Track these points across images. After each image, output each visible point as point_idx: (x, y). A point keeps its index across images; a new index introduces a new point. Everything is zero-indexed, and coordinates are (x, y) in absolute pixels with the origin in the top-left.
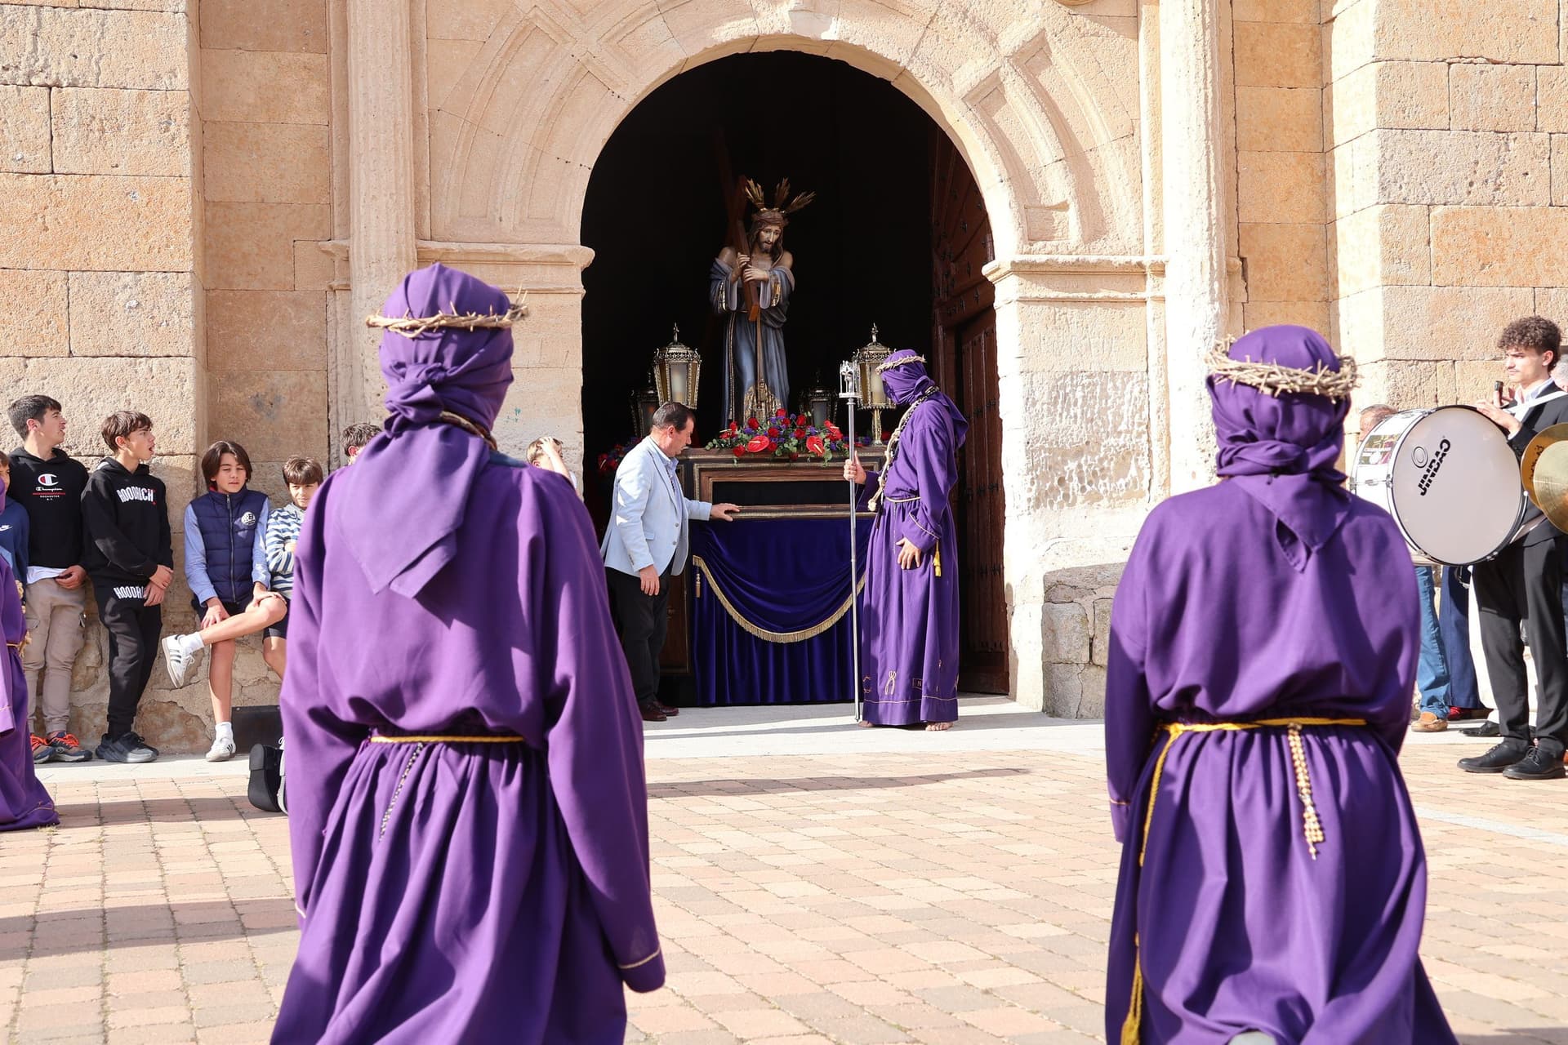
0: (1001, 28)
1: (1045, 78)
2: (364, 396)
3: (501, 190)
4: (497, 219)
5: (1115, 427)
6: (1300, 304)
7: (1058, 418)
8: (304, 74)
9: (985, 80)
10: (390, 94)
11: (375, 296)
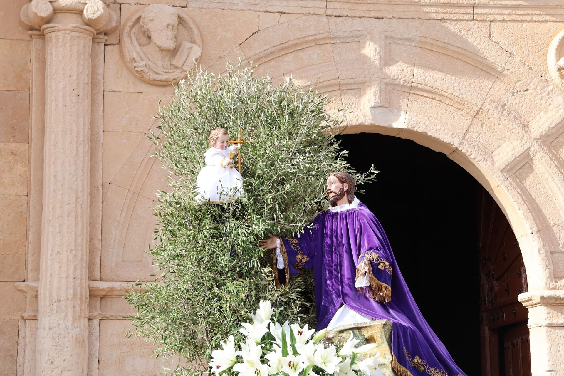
0: (531, 118)
4: (150, 263)
8: (11, 158)
9: (518, 157)
10: (74, 176)
11: (55, 327)
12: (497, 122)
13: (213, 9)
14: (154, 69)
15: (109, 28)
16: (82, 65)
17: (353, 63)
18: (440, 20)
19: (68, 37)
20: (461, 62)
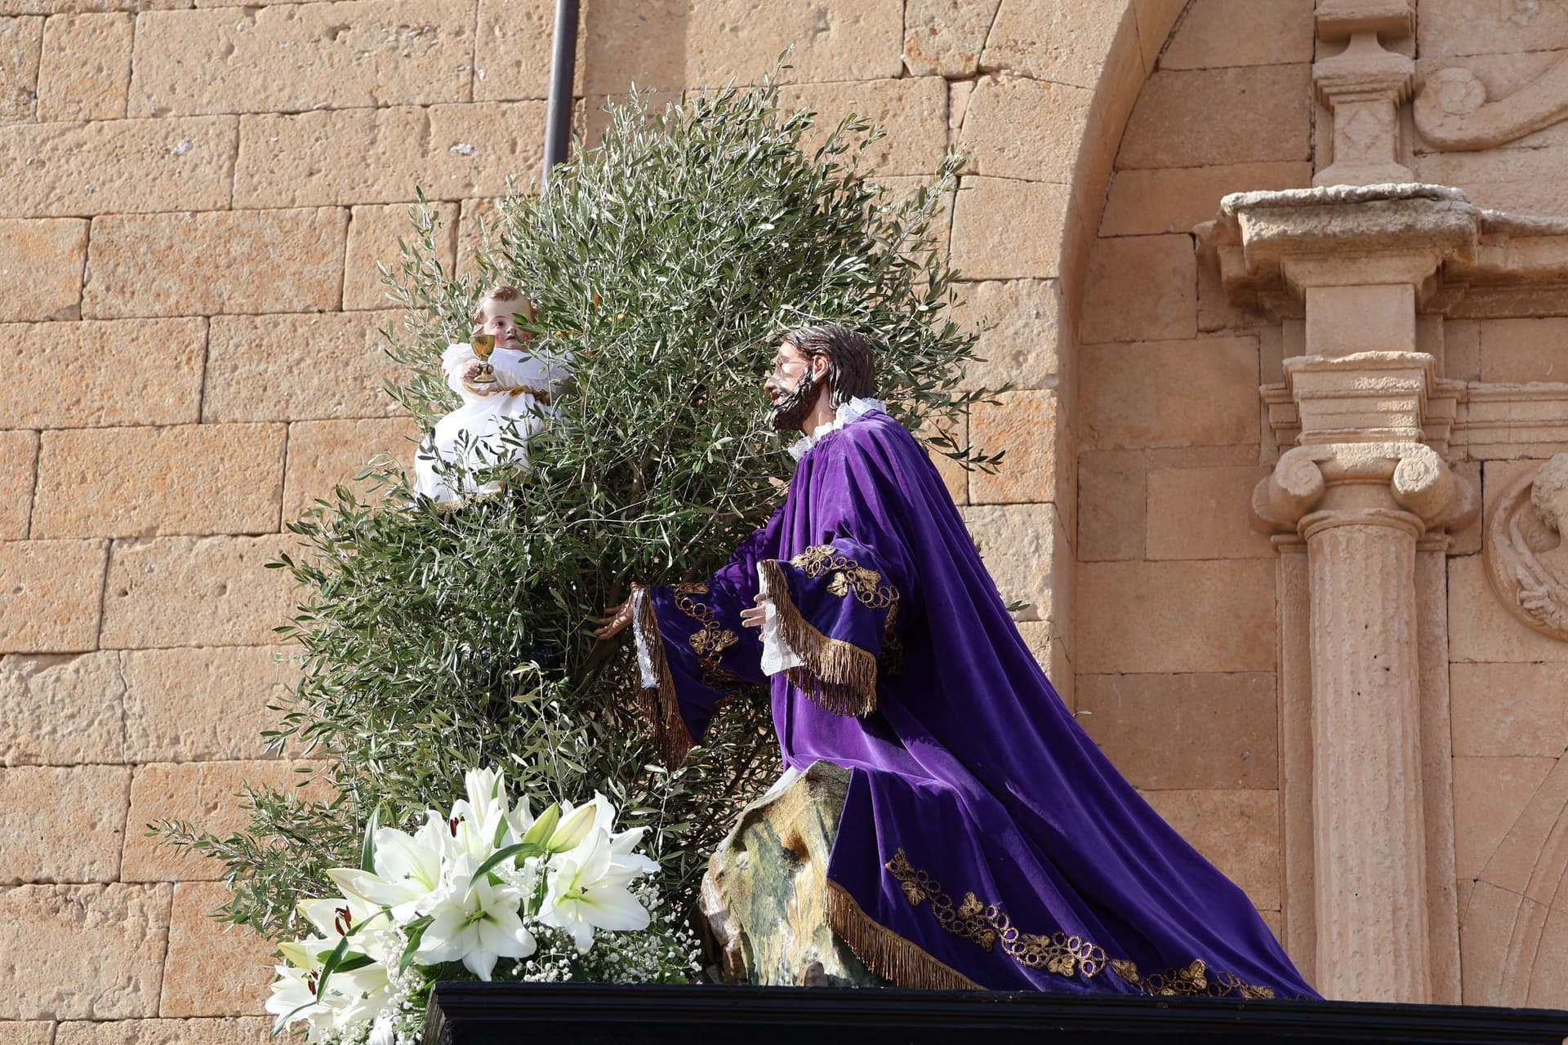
8: (1239, 824)
10: (1385, 857)
15: (1456, 515)
16: (1394, 600)
19: (1361, 537)
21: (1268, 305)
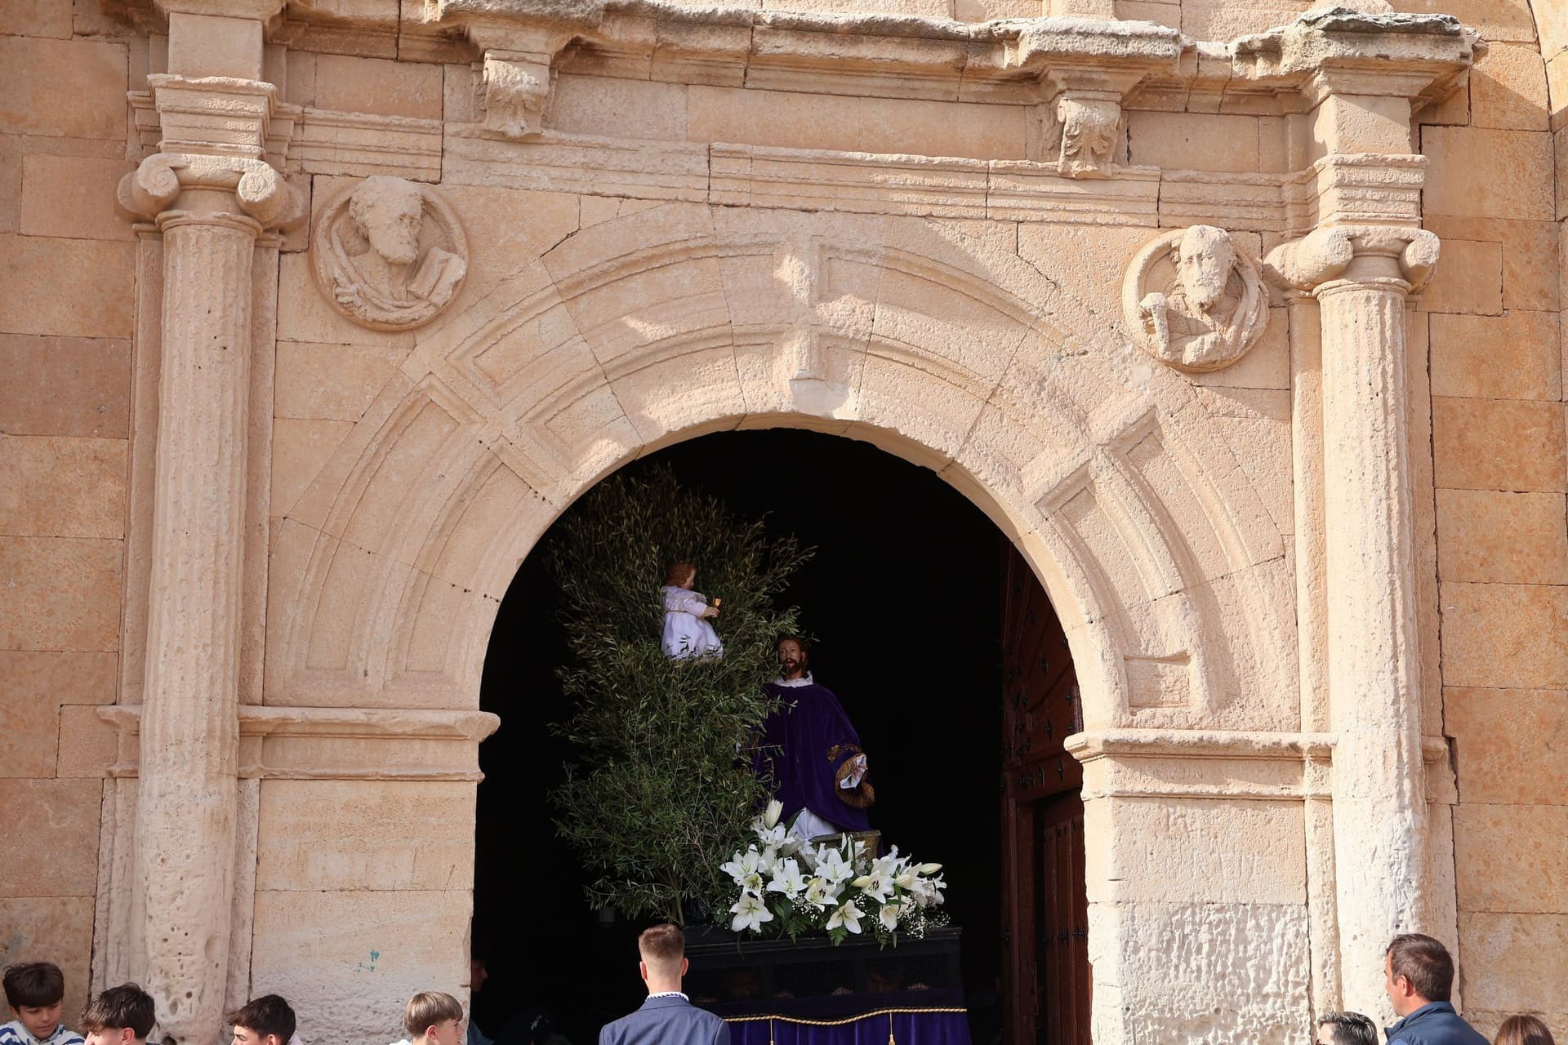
0: (1092, 405)
1: (1154, 472)
2: (144, 939)
3: (368, 630)
4: (361, 672)
5: (1259, 987)
6: (1539, 809)
7: (1172, 972)
8: (93, 467)
9: (1067, 478)
10: (213, 503)
11: (171, 793)
12: (1029, 411)
13: (491, 186)
14: (374, 299)
15: (289, 220)
16: (233, 290)
17: (759, 295)
18: (924, 217)
19: (208, 236)
20: (964, 297)
21: (136, 19)
